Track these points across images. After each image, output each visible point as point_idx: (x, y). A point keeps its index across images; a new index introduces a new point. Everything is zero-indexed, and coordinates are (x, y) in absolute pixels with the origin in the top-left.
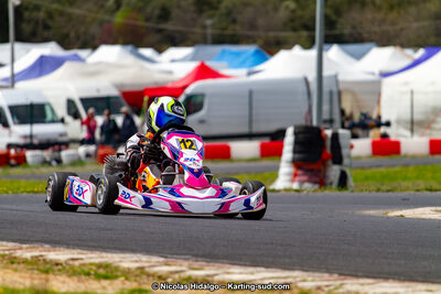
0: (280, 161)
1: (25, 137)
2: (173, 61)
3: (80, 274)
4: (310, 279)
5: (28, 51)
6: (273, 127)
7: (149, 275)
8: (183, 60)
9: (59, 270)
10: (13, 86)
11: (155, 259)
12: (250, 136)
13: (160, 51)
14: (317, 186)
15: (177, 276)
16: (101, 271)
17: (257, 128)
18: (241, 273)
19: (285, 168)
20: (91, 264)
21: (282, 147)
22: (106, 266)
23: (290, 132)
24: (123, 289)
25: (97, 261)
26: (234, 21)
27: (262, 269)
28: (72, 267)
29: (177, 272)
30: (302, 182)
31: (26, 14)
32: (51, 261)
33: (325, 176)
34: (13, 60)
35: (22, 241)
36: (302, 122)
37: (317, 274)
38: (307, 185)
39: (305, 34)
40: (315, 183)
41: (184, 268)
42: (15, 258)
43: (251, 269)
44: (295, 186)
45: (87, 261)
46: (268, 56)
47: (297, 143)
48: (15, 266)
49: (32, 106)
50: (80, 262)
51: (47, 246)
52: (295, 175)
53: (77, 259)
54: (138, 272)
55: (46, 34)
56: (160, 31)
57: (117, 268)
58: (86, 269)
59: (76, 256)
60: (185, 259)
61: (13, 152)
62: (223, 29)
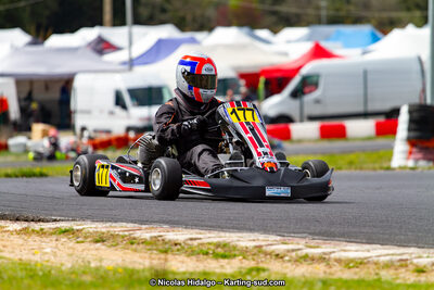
0: (395, 139)
1: (141, 119)
2: (289, 42)
3: (199, 254)
4: (425, 255)
5: (145, 35)
6: (387, 106)
7: (266, 254)
8: (299, 40)
9: (178, 250)
10: (131, 69)
11: (272, 238)
12: (365, 115)
13: (275, 31)
14: (431, 164)
15: (294, 254)
16: (220, 250)
17: (372, 107)
18: (357, 251)
19: (400, 146)
20: (210, 244)
21: (396, 125)
22: (225, 245)
23: (404, 110)
24: (241, 268)
25: (215, 240)
26: (348, 2)
27: (379, 246)
28: (191, 247)
29: (293, 250)
30: (417, 160)
32: (170, 241)
34: (131, 43)
35: (142, 222)
36: (416, 100)
37: (432, 250)
38: (422, 163)
39: (418, 14)
40: (430, 160)
41: (300, 247)
42: (134, 238)
43: (368, 247)
44: (411, 163)
45: (205, 241)
46: (379, 34)
47: (412, 121)
48: (134, 246)
49: (150, 89)
50: (199, 241)
51: (166, 226)
52: (410, 153)
53: (195, 239)
54: (255, 251)
55: (163, 17)
56: (274, 13)
57: (235, 247)
58: (205, 249)
59: (194, 236)
60: (302, 238)
61: (132, 135)
62: (337, 10)
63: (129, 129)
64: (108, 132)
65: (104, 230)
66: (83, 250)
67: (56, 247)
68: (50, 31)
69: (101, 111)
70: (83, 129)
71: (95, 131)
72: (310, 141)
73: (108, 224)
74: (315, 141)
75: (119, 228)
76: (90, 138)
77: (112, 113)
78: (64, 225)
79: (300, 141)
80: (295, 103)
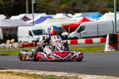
1: (37, 39)
2: (77, 17)
4: (108, 78)
5: (37, 15)
6: (104, 34)
8: (79, 17)
9: (40, 77)
10: (33, 25)
11: (66, 73)
12: (98, 37)
13: (73, 14)
14: (116, 50)
17: (99, 35)
18: (89, 77)
19: (107, 45)
23: (108, 35)
25: (50, 74)
26: (93, 6)
27: (95, 75)
30: (111, 49)
31: (37, 6)
32: (38, 75)
33: (117, 47)
34: (33, 18)
35: (31, 69)
37: (110, 77)
38: (113, 50)
39: (112, 9)
40: (115, 49)
42: (28, 74)
43: (92, 76)
45: (47, 74)
46: (101, 15)
47: (110, 38)
48: (28, 76)
49: (39, 30)
50: (46, 75)
51: (37, 70)
52: (110, 47)
53: (45, 74)
55: (43, 11)
56: (73, 9)
59: (45, 73)
60: (75, 73)
61: (34, 43)
62: (91, 8)
63: (33, 41)
64: (28, 42)
65: (20, 72)
66: (14, 77)
67: (6, 77)
68: (12, 15)
69: (25, 37)
70: (21, 42)
71: (24, 42)
72: (83, 44)
73: (21, 70)
74: (84, 44)
75: (24, 71)
76: (22, 44)
77: (28, 37)
78: (9, 70)
79: (80, 44)
80: (79, 34)
